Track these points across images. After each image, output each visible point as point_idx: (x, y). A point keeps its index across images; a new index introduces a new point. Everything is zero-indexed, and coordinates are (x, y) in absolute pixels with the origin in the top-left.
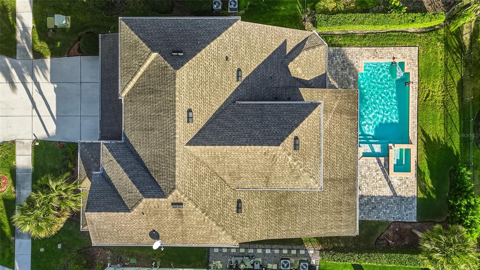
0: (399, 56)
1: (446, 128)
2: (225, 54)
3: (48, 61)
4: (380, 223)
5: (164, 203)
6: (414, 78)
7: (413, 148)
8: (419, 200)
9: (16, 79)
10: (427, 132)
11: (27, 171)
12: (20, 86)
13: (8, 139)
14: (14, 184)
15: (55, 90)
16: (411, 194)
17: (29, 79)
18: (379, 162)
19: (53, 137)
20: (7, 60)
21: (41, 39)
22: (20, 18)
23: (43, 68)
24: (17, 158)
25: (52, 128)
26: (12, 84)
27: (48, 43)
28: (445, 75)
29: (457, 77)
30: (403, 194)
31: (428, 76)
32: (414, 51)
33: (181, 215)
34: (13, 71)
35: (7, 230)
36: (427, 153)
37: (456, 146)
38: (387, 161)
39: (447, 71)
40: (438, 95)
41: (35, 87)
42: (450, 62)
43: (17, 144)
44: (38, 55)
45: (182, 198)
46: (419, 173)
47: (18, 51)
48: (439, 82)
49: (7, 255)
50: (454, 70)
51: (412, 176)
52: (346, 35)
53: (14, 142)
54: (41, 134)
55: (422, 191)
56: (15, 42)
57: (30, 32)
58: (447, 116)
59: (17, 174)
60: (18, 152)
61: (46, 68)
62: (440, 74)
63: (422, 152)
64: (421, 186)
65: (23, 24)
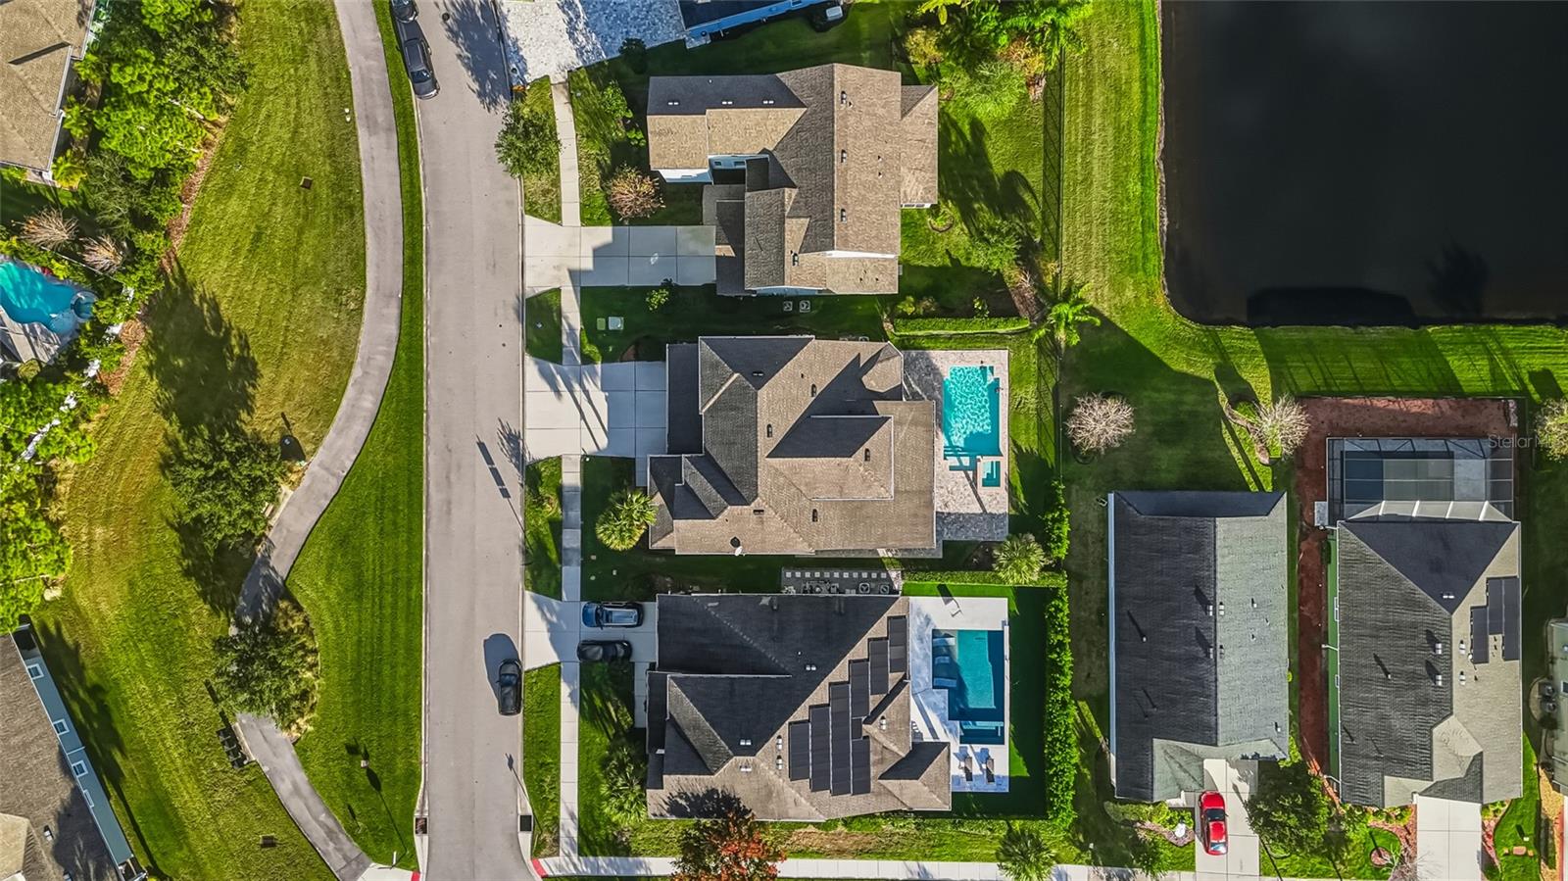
0: (987, 360)
1: (1039, 439)
2: (800, 372)
3: (598, 366)
4: (969, 543)
5: (747, 510)
6: (1004, 384)
7: (1004, 461)
8: (1011, 517)
9: (562, 387)
10: (1019, 443)
11: (575, 489)
12: (566, 394)
13: (554, 454)
14: (561, 504)
15: (607, 398)
16: (1001, 511)
17: (577, 387)
18: (967, 476)
19: (605, 450)
20: (551, 365)
21: (590, 342)
22: (566, 318)
23: (593, 375)
24: (564, 475)
25: (603, 442)
26: (558, 392)
27: (599, 348)
28: (1039, 382)
29: (1052, 383)
30: (994, 512)
31: (1020, 381)
32: (1005, 354)
33: (762, 522)
34: (559, 377)
35: (554, 556)
36: (1018, 465)
37: (1051, 459)
38: (975, 474)
39: (1040, 375)
40: (1032, 402)
41: (584, 396)
42: (1044, 366)
43: (563, 460)
44: (587, 360)
45: (763, 506)
46: (1011, 489)
47: (564, 356)
48: (1032, 388)
49: (554, 584)
50: (1049, 375)
51: (1002, 492)
52: (930, 337)
53: (559, 458)
54: (591, 449)
55: (1014, 508)
56: (561, 345)
57: (578, 333)
58: (1040, 425)
59: (565, 493)
60: (564, 469)
61: (596, 373)
62: (1033, 379)
63: (1014, 464)
64: (1013, 503)
65: (569, 325)
